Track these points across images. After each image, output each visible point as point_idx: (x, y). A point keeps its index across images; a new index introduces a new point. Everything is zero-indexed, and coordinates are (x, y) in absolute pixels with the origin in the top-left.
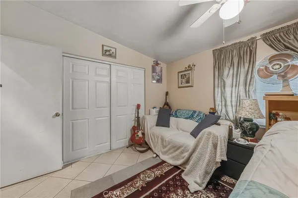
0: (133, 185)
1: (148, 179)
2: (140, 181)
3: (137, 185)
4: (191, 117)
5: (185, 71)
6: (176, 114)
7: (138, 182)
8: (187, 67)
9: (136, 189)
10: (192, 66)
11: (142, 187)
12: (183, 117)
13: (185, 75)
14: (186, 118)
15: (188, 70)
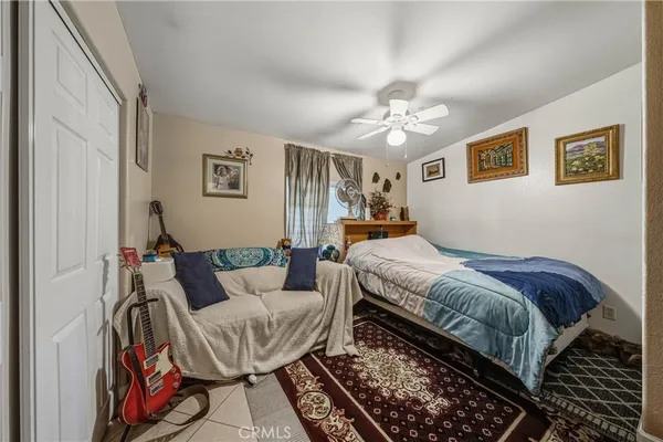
0: (339, 434)
1: (327, 403)
2: (329, 420)
3: (340, 426)
4: (265, 260)
5: (226, 158)
6: (226, 262)
7: (333, 424)
8: (233, 150)
9: (351, 427)
10: (244, 153)
11: (348, 415)
12: (250, 264)
13: (226, 167)
14: (258, 265)
15: (234, 159)
